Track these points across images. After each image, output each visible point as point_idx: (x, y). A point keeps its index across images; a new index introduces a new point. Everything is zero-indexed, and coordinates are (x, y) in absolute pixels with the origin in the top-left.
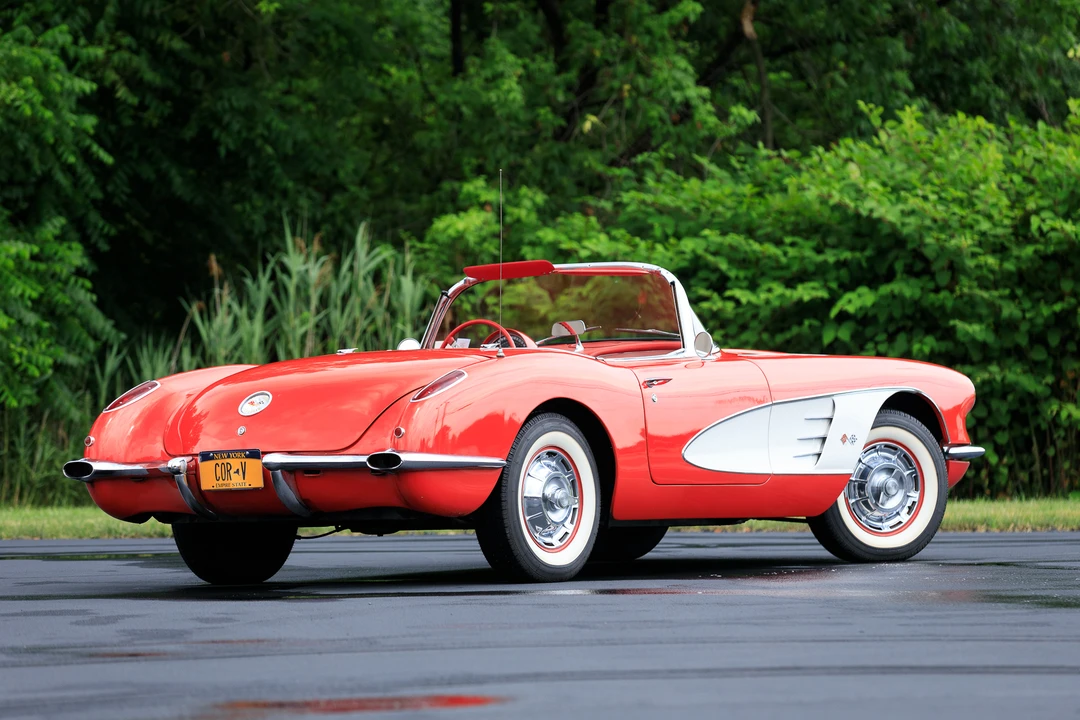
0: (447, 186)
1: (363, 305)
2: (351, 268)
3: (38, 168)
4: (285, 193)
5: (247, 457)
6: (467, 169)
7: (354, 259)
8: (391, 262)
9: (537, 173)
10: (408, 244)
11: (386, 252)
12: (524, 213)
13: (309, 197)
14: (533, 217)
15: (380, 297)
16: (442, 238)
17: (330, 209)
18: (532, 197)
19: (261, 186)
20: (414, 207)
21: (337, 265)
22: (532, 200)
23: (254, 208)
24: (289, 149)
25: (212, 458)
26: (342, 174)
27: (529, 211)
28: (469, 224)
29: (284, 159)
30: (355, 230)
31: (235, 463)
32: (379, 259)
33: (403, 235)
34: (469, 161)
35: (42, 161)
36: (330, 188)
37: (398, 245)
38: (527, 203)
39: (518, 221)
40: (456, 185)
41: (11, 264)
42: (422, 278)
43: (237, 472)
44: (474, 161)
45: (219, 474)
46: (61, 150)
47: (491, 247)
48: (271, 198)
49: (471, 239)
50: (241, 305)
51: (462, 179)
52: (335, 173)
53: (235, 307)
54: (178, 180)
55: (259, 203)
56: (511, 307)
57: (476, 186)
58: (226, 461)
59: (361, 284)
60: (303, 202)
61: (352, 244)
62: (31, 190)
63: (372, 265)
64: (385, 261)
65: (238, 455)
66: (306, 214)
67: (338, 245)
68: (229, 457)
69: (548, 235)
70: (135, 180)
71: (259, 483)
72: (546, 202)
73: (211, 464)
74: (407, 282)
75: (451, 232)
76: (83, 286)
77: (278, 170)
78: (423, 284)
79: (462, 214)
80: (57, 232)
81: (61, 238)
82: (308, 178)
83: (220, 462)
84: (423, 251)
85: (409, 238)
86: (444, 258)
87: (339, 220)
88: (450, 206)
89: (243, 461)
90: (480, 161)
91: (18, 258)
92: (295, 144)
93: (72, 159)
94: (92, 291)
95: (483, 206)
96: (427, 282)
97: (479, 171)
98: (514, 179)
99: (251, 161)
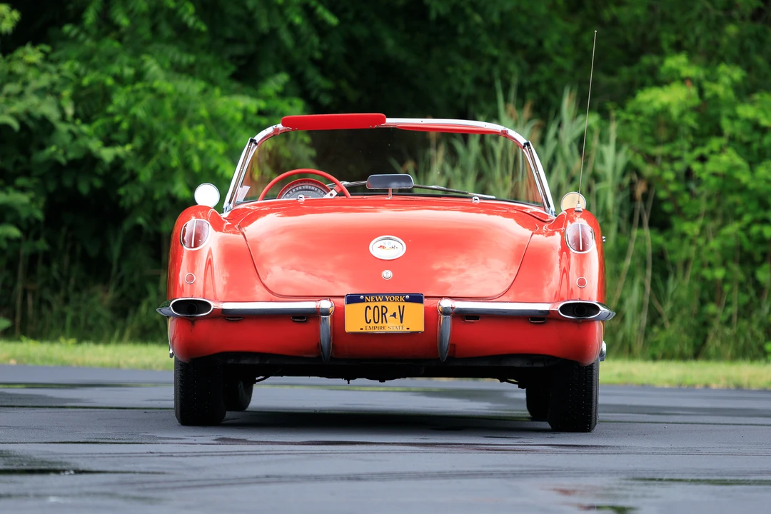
0: (646, 60)
1: (568, 170)
2: (557, 136)
3: (264, 26)
4: (494, 60)
5: (406, 300)
6: (665, 45)
7: (560, 125)
8: (596, 129)
9: (735, 51)
10: (613, 114)
11: (592, 119)
12: (721, 89)
13: (518, 64)
14: (731, 94)
15: (585, 164)
16: (648, 110)
17: (535, 78)
18: (731, 74)
19: (469, 53)
20: (615, 80)
21: (544, 131)
22: (730, 77)
23: (464, 72)
24: (495, 18)
25: (363, 301)
26: (547, 45)
27: (726, 87)
28: (672, 98)
29: (491, 29)
30: (560, 98)
31: (392, 307)
32: (585, 126)
33: (609, 106)
34: (667, 38)
35: (269, 20)
36: (536, 58)
37: (605, 115)
38: (726, 80)
39: (716, 96)
40: (656, 59)
41: (239, 116)
42: (625, 148)
43: (394, 315)
44: (673, 38)
45: (370, 316)
46: (287, 11)
47: (690, 120)
48: (480, 64)
49: (675, 112)
50: (453, 166)
51: (661, 53)
52: (540, 43)
53: (448, 168)
54: (390, 43)
55: (468, 67)
56: (715, 174)
57: (676, 62)
58: (380, 304)
59: (566, 150)
60: (512, 67)
61: (558, 112)
62: (252, 48)
63: (577, 133)
64: (590, 129)
65: (396, 298)
66: (515, 81)
67: (545, 112)
68: (384, 300)
69: (746, 111)
70: (351, 42)
71: (419, 327)
72: (744, 79)
73: (362, 306)
74: (609, 151)
75: (657, 105)
76: (302, 141)
77: (484, 38)
78: (627, 154)
79: (666, 88)
80: (279, 88)
81: (282, 95)
82: (513, 46)
83: (372, 305)
84: (627, 122)
85: (615, 109)
86: (647, 130)
87: (543, 89)
88: (649, 80)
89: (401, 304)
90: (680, 37)
91: (245, 112)
92: (502, 14)
93: (298, 20)
94: (312, 145)
95: (684, 80)
96: (631, 153)
97: (678, 47)
98: (712, 57)
99: (461, 29)
